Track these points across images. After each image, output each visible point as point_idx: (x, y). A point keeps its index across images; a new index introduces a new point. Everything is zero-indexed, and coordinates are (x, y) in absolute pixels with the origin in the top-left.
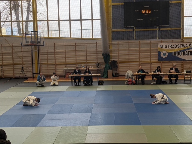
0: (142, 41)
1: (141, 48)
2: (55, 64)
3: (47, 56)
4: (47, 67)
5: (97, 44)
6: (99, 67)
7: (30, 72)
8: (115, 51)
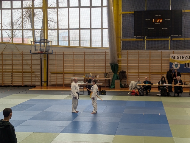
0: (153, 51)
1: (152, 59)
2: (63, 73)
3: (56, 65)
4: (55, 76)
5: (106, 53)
6: (107, 77)
7: (39, 80)
8: (124, 61)
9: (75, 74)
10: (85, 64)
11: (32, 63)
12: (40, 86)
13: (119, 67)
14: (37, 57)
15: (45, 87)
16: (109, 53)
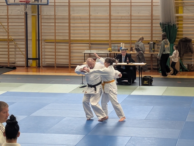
2: (70, 42)
3: (55, 26)
4: (54, 47)
5: (152, 4)
6: (154, 51)
7: (23, 56)
8: (189, 19)
9: (92, 44)
10: (112, 25)
11: (8, 23)
12: (24, 67)
13: (178, 31)
14: (19, 11)
15: (35, 69)
16: (159, 4)
